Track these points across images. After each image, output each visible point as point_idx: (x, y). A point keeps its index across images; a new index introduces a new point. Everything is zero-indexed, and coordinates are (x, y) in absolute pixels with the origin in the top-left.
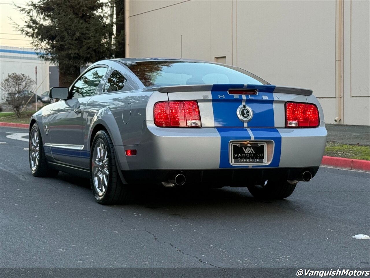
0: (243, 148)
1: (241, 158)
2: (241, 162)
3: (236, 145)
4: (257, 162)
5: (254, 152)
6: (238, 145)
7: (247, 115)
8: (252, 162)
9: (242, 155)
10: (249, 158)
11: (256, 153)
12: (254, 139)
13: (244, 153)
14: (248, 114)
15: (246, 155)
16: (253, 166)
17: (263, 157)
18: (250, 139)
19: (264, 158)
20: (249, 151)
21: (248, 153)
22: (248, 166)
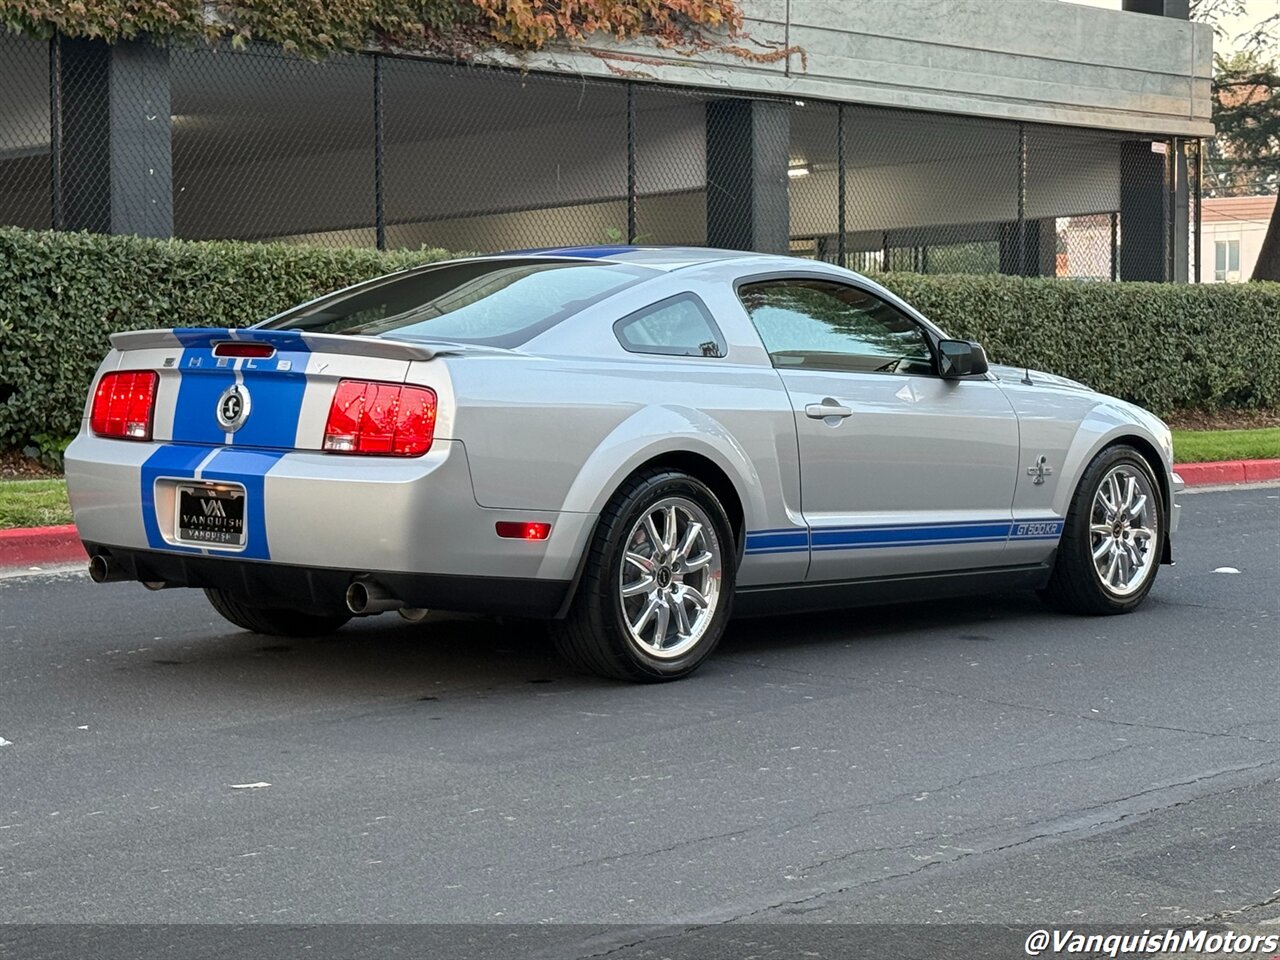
0: (202, 501)
1: (197, 527)
2: (192, 538)
3: (186, 492)
4: (226, 542)
5: (224, 515)
6: (190, 491)
7: (233, 411)
8: (214, 541)
9: (198, 519)
10: (212, 530)
11: (228, 517)
12: (202, 478)
13: (203, 515)
14: (237, 409)
15: (206, 520)
16: (210, 551)
17: (239, 530)
18: (193, 477)
19: (241, 533)
20: (214, 509)
21: (211, 516)
22: (199, 550)
